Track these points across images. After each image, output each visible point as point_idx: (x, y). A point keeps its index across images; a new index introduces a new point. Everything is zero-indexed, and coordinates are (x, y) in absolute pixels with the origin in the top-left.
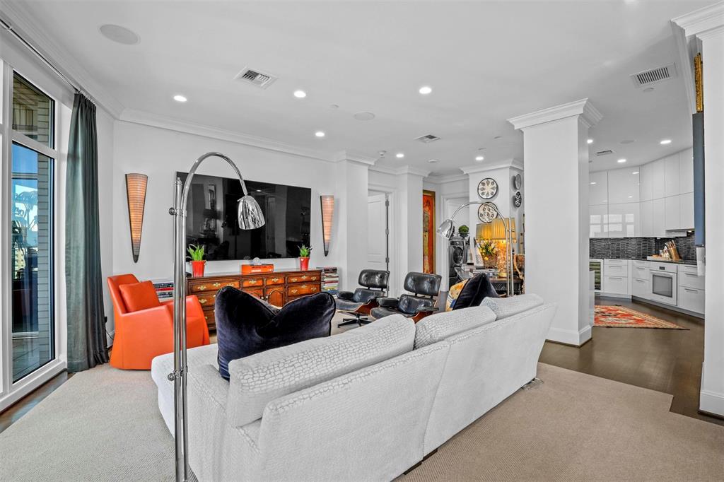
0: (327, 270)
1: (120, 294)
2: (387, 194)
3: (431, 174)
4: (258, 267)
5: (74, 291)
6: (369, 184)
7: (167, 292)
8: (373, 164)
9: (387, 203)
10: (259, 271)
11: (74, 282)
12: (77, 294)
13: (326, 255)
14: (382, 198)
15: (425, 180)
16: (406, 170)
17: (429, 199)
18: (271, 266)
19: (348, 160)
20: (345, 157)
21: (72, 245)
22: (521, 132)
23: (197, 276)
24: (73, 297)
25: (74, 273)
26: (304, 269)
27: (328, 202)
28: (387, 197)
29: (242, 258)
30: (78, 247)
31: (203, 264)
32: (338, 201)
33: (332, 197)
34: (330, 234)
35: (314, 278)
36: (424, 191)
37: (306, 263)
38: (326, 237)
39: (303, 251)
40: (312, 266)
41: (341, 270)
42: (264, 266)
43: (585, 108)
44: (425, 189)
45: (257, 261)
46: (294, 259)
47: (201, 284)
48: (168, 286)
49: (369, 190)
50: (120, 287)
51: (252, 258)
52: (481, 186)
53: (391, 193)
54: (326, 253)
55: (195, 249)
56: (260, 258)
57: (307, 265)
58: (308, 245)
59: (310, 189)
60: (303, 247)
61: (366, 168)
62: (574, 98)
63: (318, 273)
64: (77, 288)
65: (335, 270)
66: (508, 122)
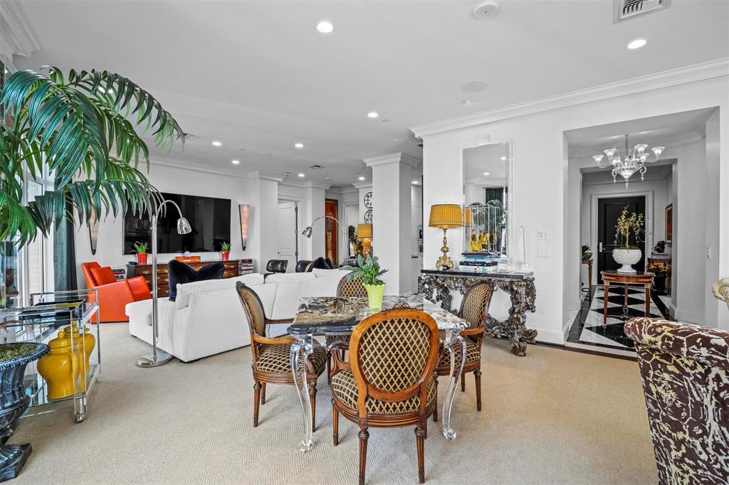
0: (244, 261)
1: (91, 274)
2: (296, 202)
3: (332, 187)
4: (188, 258)
5: (59, 272)
6: (279, 195)
7: (119, 275)
8: (281, 180)
9: (296, 209)
10: (189, 261)
11: (59, 266)
12: (62, 274)
13: (244, 250)
14: (292, 205)
15: (326, 191)
16: (310, 184)
17: (332, 207)
18: (199, 257)
19: (261, 178)
20: (258, 176)
21: (58, 242)
22: (370, 167)
23: (142, 264)
24: (59, 276)
25: (59, 260)
26: (224, 260)
27: (245, 209)
28: (296, 205)
29: (175, 252)
30: (62, 244)
31: (146, 256)
32: (254, 208)
33: (248, 206)
34: (247, 233)
35: (232, 267)
36: (326, 200)
37: (227, 255)
38: (244, 236)
39: (225, 246)
40: (232, 257)
41: (256, 261)
42: (193, 257)
43: (402, 157)
44: (328, 198)
45: (188, 254)
46: (217, 253)
47: (145, 270)
48: (121, 271)
49: (279, 199)
50: (91, 270)
51: (183, 252)
52: (366, 198)
53: (299, 201)
54: (244, 248)
55: (139, 245)
56: (190, 252)
57: (227, 257)
58: (228, 242)
59: (230, 200)
60: (225, 243)
61: (276, 183)
62: (393, 152)
63: (236, 262)
64: (62, 270)
65: (250, 261)
66: (363, 162)
